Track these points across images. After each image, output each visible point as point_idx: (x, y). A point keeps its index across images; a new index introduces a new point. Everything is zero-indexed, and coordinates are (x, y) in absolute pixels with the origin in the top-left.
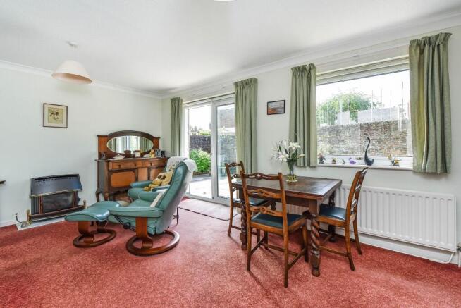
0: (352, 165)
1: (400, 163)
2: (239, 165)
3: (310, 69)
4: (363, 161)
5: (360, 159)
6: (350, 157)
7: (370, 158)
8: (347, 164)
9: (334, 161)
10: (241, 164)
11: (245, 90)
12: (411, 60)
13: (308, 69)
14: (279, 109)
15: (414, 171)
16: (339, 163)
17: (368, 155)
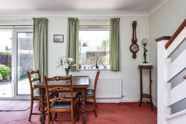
0: (92, 69)
1: (107, 67)
2: (36, 72)
3: (76, 21)
4: (95, 67)
5: (94, 66)
6: (91, 65)
7: (98, 66)
8: (90, 68)
9: (85, 68)
10: (38, 72)
11: (40, 25)
12: (111, 26)
13: (75, 20)
14: (61, 40)
15: (110, 70)
16: (87, 68)
17: (97, 64)
